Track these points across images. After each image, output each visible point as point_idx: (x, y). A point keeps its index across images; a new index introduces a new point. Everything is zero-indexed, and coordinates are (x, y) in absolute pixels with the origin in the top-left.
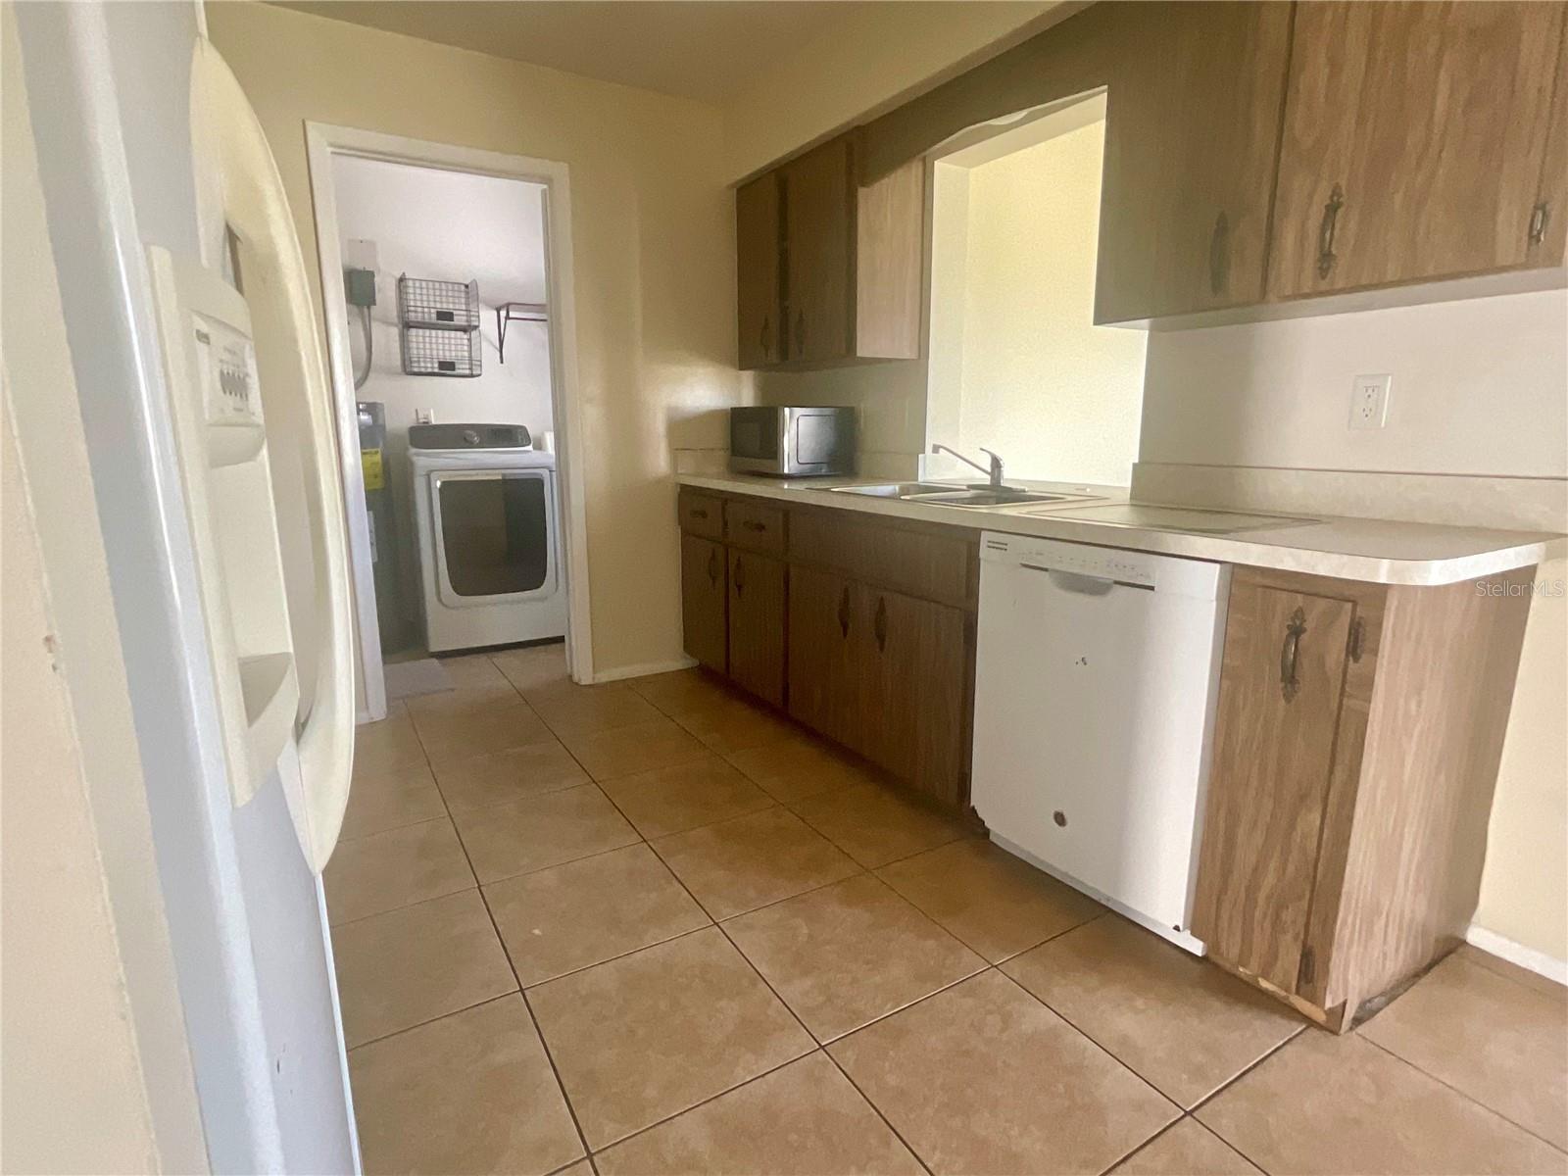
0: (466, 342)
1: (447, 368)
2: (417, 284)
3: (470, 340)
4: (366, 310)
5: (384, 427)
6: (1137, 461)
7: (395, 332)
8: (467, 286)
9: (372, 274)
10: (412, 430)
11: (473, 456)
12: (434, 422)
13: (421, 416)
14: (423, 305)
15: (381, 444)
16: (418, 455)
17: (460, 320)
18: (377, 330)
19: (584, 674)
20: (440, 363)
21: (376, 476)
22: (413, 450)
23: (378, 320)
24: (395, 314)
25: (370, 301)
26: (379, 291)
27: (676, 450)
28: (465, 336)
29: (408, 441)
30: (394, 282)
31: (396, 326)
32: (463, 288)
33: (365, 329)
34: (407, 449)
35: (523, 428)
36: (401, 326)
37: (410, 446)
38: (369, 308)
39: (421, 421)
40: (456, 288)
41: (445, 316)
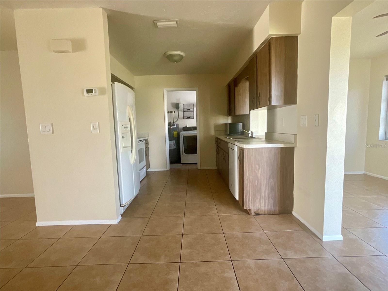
0: (192, 113)
1: (189, 118)
2: (185, 105)
5: (178, 128)
6: (266, 132)
7: (182, 112)
9: (179, 104)
10: (183, 128)
11: (191, 132)
12: (187, 126)
13: (186, 125)
14: (186, 108)
16: (182, 132)
17: (191, 110)
19: (199, 168)
21: (176, 135)
23: (180, 111)
24: (182, 110)
25: (179, 108)
26: (180, 106)
27: (215, 131)
29: (182, 129)
30: (182, 105)
32: (193, 104)
33: (178, 112)
35: (196, 127)
41: (189, 110)
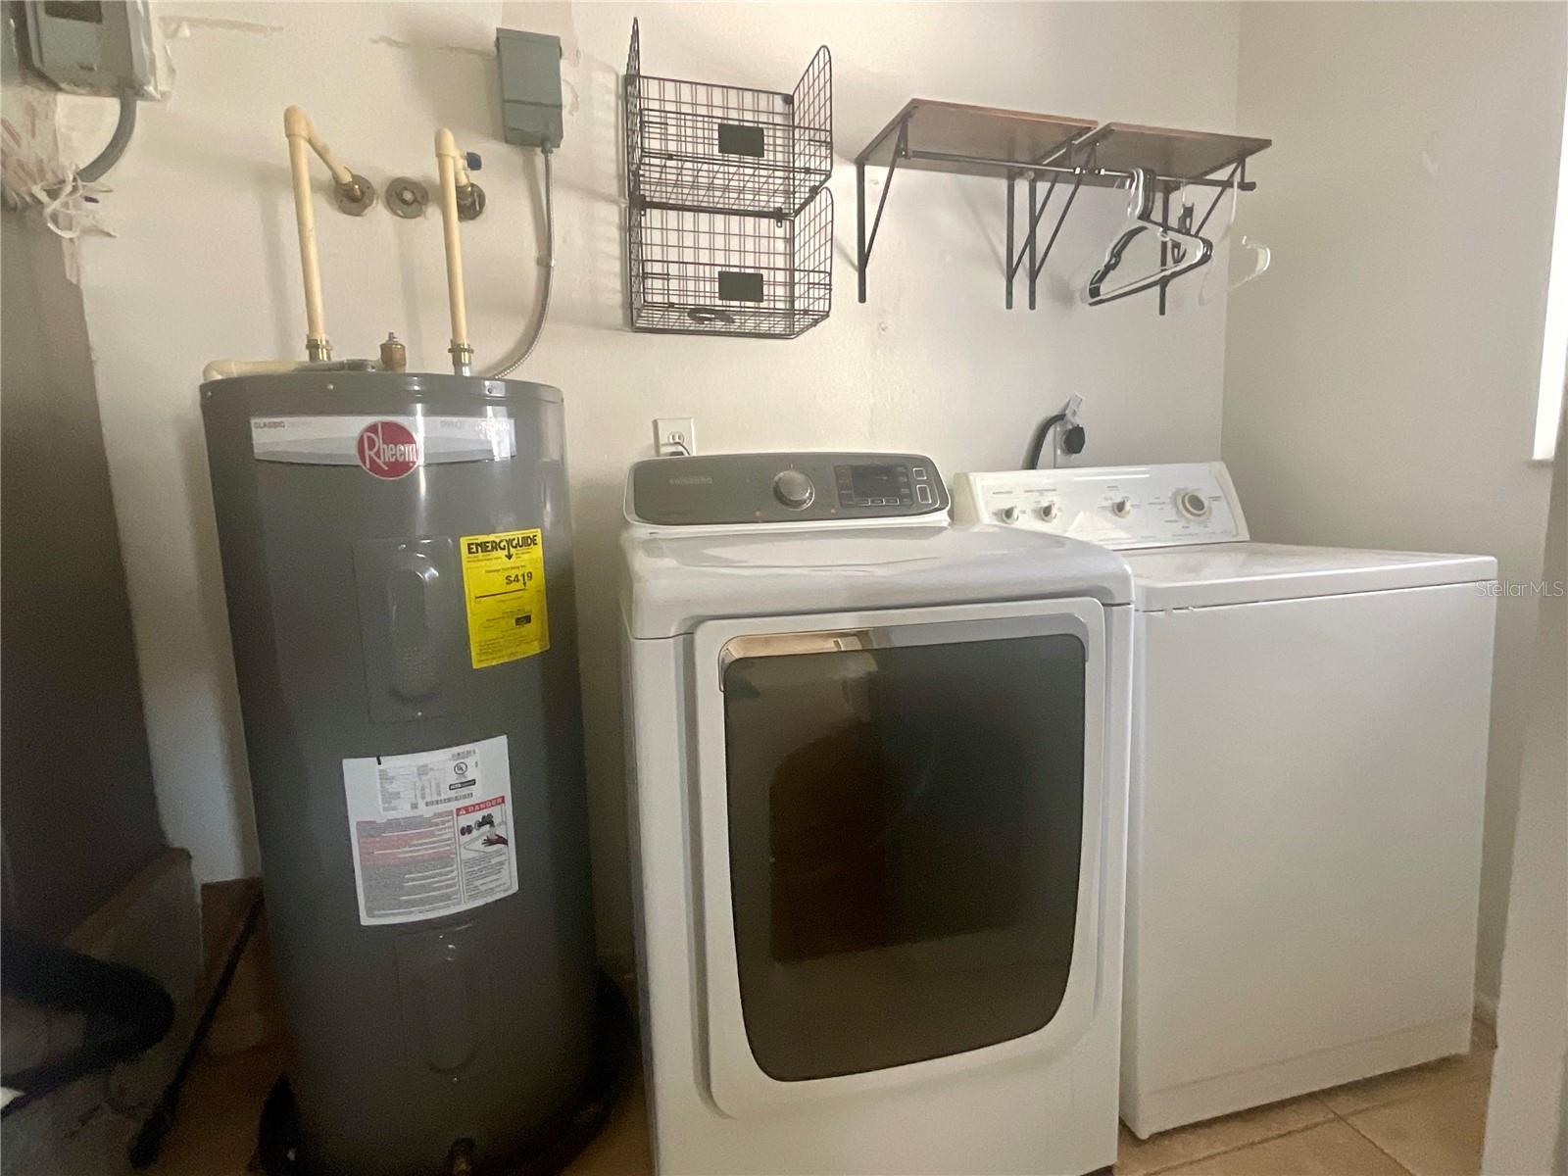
0: (780, 246)
2: (670, 94)
3: (790, 240)
4: (540, 159)
5: (559, 469)
7: (610, 217)
8: (788, 100)
12: (697, 452)
13: (664, 437)
15: (548, 520)
16: (651, 546)
18: (566, 211)
20: (724, 278)
22: (643, 530)
23: (570, 186)
24: (612, 169)
26: (575, 106)
28: (780, 232)
30: (612, 85)
31: (613, 201)
32: (779, 102)
34: (626, 524)
35: (925, 463)
36: (624, 203)
37: (631, 518)
38: (546, 152)
39: (664, 450)
40: (763, 106)
